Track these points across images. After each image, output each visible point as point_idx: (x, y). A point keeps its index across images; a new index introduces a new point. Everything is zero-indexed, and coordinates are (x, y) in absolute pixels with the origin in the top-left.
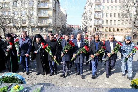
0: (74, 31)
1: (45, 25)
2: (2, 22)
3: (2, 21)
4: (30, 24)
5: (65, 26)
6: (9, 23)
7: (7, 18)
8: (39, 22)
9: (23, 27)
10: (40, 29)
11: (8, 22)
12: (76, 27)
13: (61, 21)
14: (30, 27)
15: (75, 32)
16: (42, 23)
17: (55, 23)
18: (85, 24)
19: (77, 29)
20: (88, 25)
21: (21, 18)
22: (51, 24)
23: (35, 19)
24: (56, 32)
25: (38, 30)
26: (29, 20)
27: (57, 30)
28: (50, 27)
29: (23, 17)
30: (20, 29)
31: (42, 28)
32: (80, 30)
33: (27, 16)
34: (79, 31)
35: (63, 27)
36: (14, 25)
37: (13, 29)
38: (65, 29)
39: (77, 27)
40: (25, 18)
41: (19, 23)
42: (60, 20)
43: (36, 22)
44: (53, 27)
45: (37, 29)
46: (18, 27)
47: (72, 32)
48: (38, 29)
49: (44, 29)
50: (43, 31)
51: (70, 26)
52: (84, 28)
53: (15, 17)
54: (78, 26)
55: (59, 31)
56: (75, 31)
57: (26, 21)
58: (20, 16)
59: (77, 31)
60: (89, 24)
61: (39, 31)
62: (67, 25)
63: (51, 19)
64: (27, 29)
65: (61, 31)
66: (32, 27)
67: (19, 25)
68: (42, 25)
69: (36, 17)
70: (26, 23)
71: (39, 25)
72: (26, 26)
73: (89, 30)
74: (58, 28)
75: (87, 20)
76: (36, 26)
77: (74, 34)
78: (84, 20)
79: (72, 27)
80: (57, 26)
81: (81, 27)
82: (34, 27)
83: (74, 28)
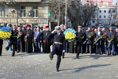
0: (100, 14)
10: (18, 10)
12: (104, 4)
15: (103, 18)
19: (107, 10)
24: (56, 18)
25: (14, 12)
27: (59, 12)
28: (43, 6)
31: (23, 8)
32: (114, 12)
34: (113, 14)
35: (73, 6)
38: (78, 10)
39: (107, 4)
44: (50, 6)
45: (10, 10)
47: (94, 17)
48: (12, 10)
49: (28, 10)
50: (25, 15)
51: (91, 2)
54: (110, 2)
55: (64, 15)
56: (102, 14)
59: (107, 14)
61: (16, 15)
65: (69, 15)
74: (61, 8)
76: (8, 2)
77: (100, 22)
79: (95, 4)
80: (59, 4)
81: (116, 4)
82: (4, 6)
83: (99, 7)
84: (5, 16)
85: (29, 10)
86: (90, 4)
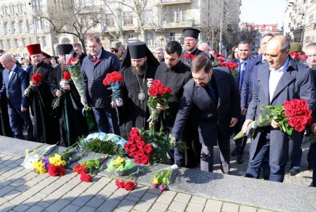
1: (180, 26)
2: (78, 23)
3: (79, 20)
4: (142, 25)
5: (236, 26)
6: (94, 25)
7: (89, 13)
8: (164, 19)
9: (125, 33)
10: (167, 37)
11: (91, 22)
12: (267, 28)
13: (225, 13)
14: (142, 32)
16: (172, 20)
17: (206, 20)
18: (298, 19)
20: (306, 22)
21: (119, 10)
22: (196, 23)
23: (156, 10)
25: (162, 39)
26: (139, 15)
27: (213, 38)
29: (125, 9)
30: (118, 38)
31: (172, 34)
33: (135, 3)
35: (229, 30)
36: (105, 28)
37: (103, 39)
38: (235, 35)
39: (271, 28)
40: (131, 10)
41: (116, 24)
42: (221, 10)
43: (156, 20)
45: (159, 38)
46: (114, 33)
48: (161, 37)
51: (251, 26)
52: (292, 30)
53: (107, 8)
54: (274, 26)
55: (218, 41)
57: (132, 17)
58: (117, 5)
60: (311, 17)
61: (165, 43)
62: (240, 24)
63: (197, 8)
64: (135, 38)
66: (146, 32)
67: (117, 29)
68: (174, 25)
69: (158, 6)
70: (132, 23)
71: (165, 26)
72: (133, 31)
73: (308, 38)
74: (215, 33)
75: (306, 5)
76: (157, 29)
78: (295, 6)
79: (256, 29)
80: (212, 29)
81: (282, 28)
82: (152, 34)
83: (261, 32)
84: (153, 44)
85: (179, 37)
86: (249, 28)
